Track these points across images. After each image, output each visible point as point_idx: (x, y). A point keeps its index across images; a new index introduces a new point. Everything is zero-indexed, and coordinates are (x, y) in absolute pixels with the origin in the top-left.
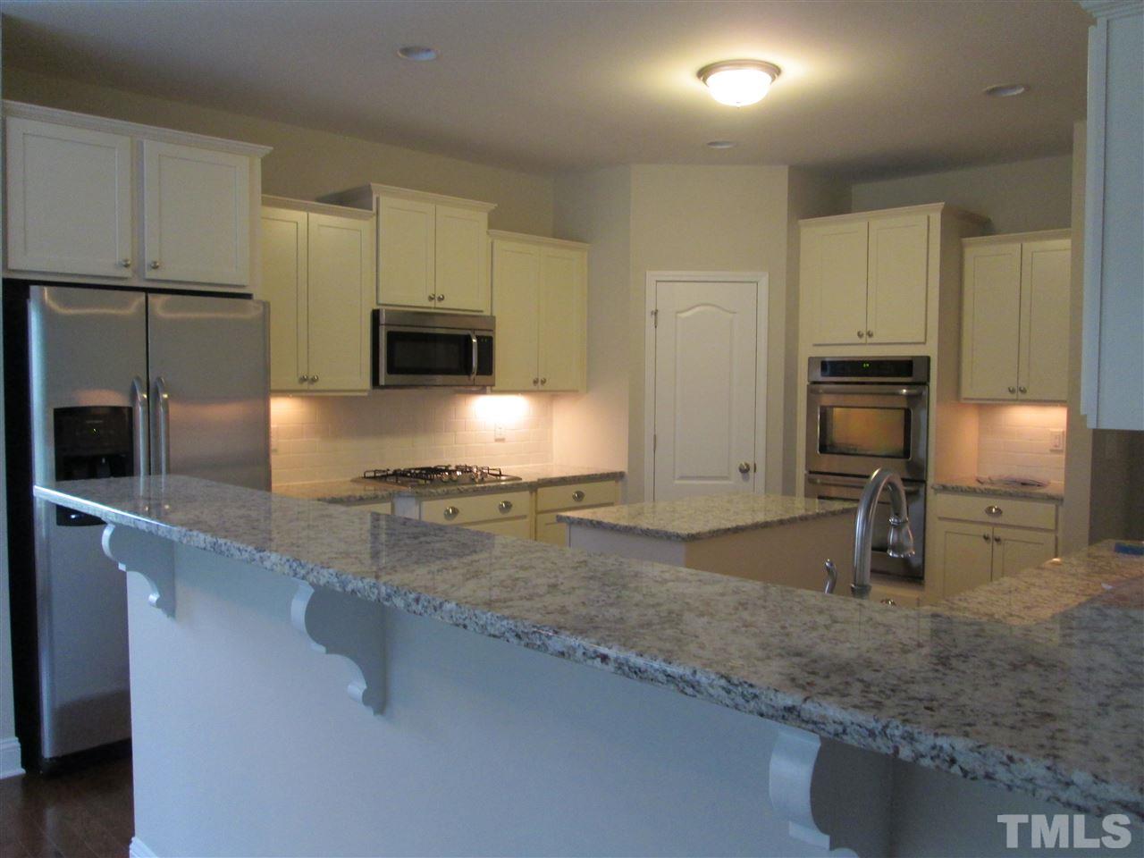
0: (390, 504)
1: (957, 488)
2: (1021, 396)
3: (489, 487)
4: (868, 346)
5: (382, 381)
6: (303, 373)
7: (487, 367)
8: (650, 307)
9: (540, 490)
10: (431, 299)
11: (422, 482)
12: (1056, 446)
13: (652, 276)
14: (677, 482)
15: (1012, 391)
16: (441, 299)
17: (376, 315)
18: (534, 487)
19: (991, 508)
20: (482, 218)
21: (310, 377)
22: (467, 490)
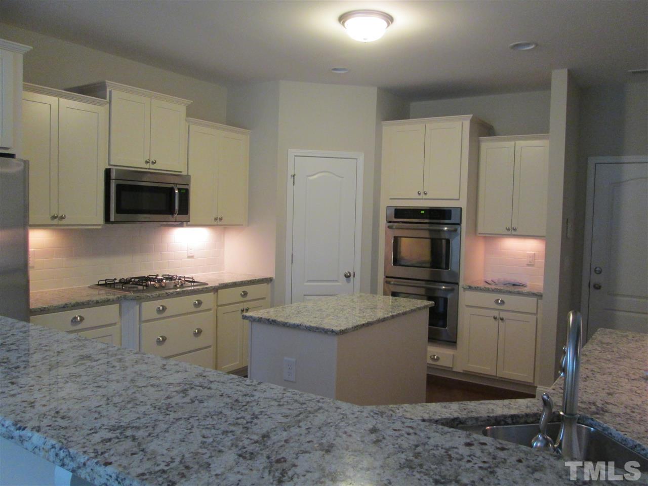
0: (118, 305)
1: (478, 287)
2: (514, 233)
3: (187, 290)
4: (423, 200)
5: (112, 218)
6: (55, 213)
7: (185, 209)
8: (291, 173)
9: (219, 291)
10: (147, 162)
11: (140, 287)
12: (530, 262)
13: (292, 152)
14: (305, 284)
15: (508, 230)
16: (154, 163)
17: (108, 172)
18: (215, 290)
19: (498, 300)
20: (182, 109)
21: (59, 216)
22: (172, 294)
